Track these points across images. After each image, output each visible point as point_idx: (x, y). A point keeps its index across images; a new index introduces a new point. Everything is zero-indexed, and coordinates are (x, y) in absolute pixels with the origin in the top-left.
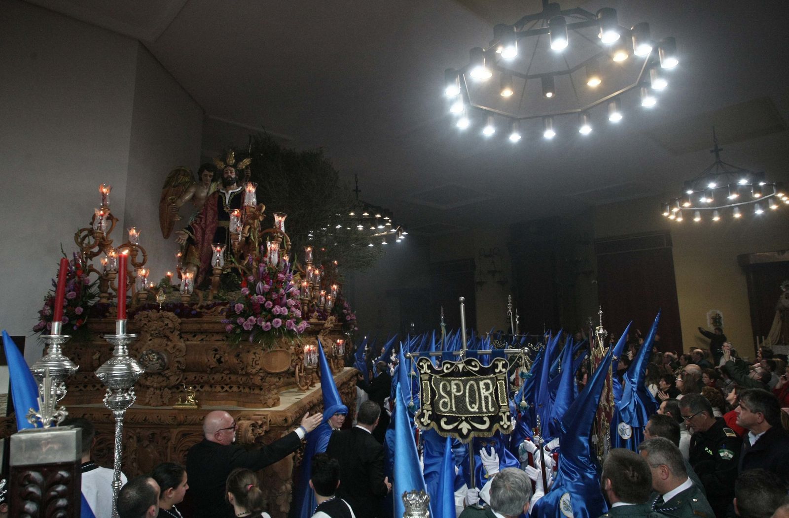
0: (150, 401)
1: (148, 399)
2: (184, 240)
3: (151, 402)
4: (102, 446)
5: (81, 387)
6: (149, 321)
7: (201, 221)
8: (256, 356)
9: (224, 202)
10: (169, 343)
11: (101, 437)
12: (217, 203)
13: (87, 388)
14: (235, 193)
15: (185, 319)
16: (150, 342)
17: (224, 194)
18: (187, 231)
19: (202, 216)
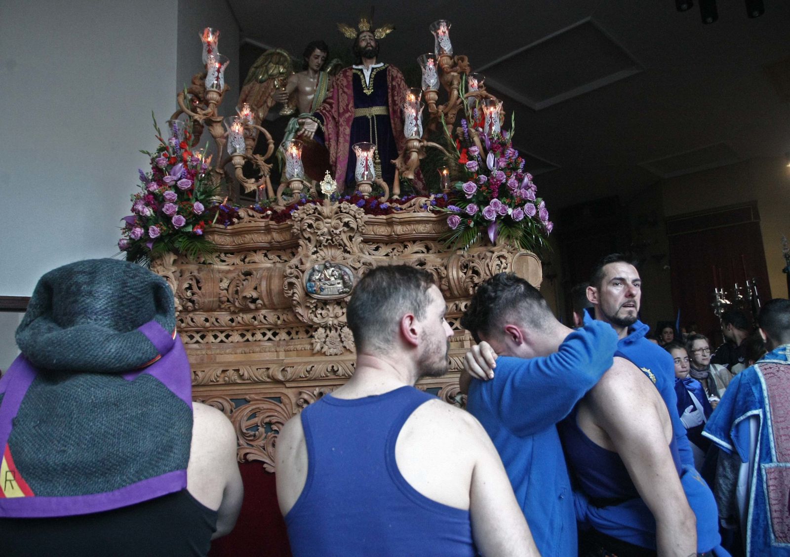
0: (322, 348)
1: (319, 344)
2: (312, 132)
3: (326, 348)
4: (256, 420)
5: (197, 337)
6: (317, 219)
7: (332, 107)
8: (501, 262)
9: (363, 81)
10: (347, 255)
11: (254, 407)
12: (351, 83)
13: (205, 340)
14: (378, 70)
15: (372, 216)
16: (314, 256)
17: (361, 70)
18: (316, 119)
19: (331, 101)
